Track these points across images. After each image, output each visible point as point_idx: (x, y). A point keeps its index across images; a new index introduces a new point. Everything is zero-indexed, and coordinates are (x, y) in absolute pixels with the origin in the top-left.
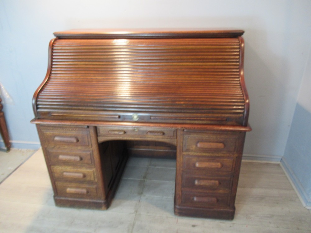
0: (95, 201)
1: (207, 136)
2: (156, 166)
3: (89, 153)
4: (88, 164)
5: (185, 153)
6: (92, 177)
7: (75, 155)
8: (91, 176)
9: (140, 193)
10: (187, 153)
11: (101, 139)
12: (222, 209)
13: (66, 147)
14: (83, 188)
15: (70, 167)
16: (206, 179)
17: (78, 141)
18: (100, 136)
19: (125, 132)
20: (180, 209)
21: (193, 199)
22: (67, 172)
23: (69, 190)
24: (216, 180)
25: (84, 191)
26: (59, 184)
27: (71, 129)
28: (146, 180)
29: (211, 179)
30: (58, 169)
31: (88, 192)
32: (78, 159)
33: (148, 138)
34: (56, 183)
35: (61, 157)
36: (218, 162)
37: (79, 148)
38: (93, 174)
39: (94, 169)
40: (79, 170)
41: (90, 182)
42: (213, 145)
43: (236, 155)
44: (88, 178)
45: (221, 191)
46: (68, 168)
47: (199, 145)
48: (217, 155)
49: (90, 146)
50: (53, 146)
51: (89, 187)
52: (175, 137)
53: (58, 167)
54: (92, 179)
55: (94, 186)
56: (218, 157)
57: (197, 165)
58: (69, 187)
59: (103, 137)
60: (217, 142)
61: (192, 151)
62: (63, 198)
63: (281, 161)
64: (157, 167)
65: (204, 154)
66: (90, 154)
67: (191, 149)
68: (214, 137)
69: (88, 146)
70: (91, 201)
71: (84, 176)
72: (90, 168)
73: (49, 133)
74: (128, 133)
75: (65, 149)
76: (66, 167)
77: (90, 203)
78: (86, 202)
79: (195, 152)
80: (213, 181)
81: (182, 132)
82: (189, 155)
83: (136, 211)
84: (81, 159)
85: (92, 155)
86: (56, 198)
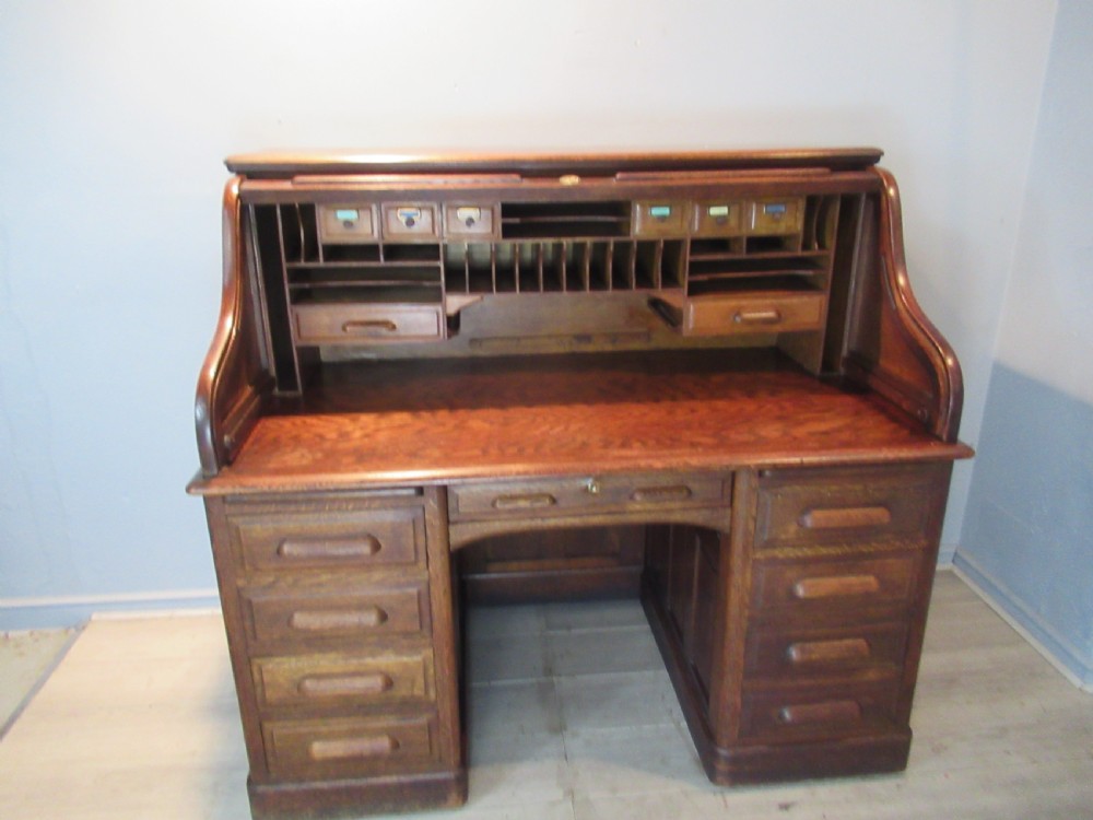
0: (421, 777)
1: (834, 488)
2: (569, 628)
3: (413, 591)
4: (407, 634)
5: (759, 555)
6: (420, 681)
7: (361, 607)
8: (413, 682)
9: (558, 729)
10: (770, 553)
11: (462, 535)
12: (871, 739)
13: (325, 577)
14: (377, 733)
15: (332, 656)
16: (827, 638)
17: (376, 547)
18: (456, 523)
19: (554, 501)
20: (734, 761)
21: (781, 716)
22: (319, 677)
23: (319, 749)
24: (857, 636)
25: (383, 744)
26: (278, 730)
27: (350, 507)
28: (555, 679)
29: (841, 637)
30: (281, 670)
31: (395, 745)
32: (371, 619)
33: (632, 512)
34: (267, 726)
35: (301, 620)
36: (866, 572)
37: (378, 576)
38: (421, 671)
39: (429, 652)
40: (369, 661)
41: (408, 706)
42: (857, 515)
43: (924, 543)
44: (401, 691)
45: (872, 675)
46: (326, 662)
47: (809, 521)
48: (865, 549)
49: (422, 564)
50: (271, 579)
51: (403, 723)
52: (727, 501)
53: (284, 659)
54: (418, 691)
55: (423, 720)
56: (869, 556)
57: (801, 591)
58: (319, 737)
59: (470, 526)
60: (867, 505)
61: (786, 544)
62: (291, 787)
63: (953, 561)
64: (576, 632)
65: (824, 551)
66: (419, 594)
67: (783, 537)
68: (858, 487)
69: (416, 562)
70: (404, 779)
71: (389, 683)
72: (413, 649)
73: (259, 528)
74: (562, 503)
75: (320, 585)
76: (317, 656)
77: (401, 787)
78: (386, 787)
79: (794, 546)
80: (849, 642)
81: (755, 482)
82: (773, 561)
83: (571, 793)
84: (383, 617)
85: (424, 599)
86: (261, 788)
